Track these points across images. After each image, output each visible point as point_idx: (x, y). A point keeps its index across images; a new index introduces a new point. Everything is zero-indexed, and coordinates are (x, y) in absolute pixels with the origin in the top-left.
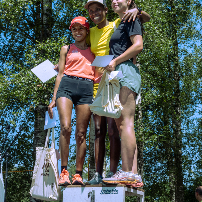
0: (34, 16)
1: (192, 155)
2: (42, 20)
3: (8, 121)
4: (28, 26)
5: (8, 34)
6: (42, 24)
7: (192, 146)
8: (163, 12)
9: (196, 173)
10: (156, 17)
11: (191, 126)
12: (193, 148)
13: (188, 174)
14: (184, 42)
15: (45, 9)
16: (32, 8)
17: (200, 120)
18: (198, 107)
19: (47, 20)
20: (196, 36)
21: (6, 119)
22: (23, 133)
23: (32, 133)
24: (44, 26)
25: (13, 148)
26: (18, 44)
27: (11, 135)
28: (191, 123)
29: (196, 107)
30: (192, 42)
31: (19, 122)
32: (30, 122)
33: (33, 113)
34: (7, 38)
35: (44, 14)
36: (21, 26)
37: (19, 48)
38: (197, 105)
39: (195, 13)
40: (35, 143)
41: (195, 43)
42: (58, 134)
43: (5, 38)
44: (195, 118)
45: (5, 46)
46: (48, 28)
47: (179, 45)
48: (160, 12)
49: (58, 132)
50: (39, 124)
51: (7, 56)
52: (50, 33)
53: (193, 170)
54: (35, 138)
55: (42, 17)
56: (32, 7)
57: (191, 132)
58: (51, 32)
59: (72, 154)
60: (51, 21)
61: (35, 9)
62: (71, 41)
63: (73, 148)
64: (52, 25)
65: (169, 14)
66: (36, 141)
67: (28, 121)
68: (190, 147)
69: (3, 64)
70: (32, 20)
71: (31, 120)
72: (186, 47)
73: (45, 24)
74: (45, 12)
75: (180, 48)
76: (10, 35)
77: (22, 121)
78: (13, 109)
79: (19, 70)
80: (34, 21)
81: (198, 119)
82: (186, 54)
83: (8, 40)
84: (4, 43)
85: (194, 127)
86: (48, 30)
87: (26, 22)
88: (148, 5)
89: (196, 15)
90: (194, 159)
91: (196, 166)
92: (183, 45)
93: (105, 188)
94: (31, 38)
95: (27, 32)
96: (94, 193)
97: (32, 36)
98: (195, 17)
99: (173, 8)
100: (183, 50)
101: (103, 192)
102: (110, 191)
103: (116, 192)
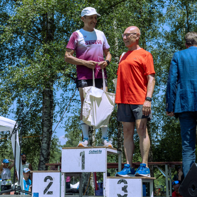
0: (41, 24)
1: (158, 123)
2: (47, 27)
4: (36, 31)
5: (22, 37)
6: (47, 30)
7: (158, 116)
8: (135, 20)
10: (130, 23)
11: (157, 101)
12: (158, 117)
13: (155, 136)
14: (151, 41)
15: (48, 19)
16: (40, 19)
17: (163, 97)
19: (50, 27)
20: (159, 36)
21: (22, 99)
22: (34, 108)
23: (41, 108)
24: (48, 31)
25: (27, 120)
26: (30, 44)
27: (26, 110)
28: (156, 99)
29: (160, 87)
30: (156, 41)
31: (31, 100)
32: (39, 101)
33: (41, 94)
34: (22, 40)
36: (32, 31)
37: (31, 47)
38: (161, 86)
39: (158, 20)
40: (43, 116)
41: (158, 41)
42: (60, 108)
43: (20, 41)
44: (160, 95)
45: (21, 46)
46: (51, 32)
47: (147, 43)
48: (132, 20)
49: (60, 107)
50: (46, 102)
52: (53, 36)
53: (159, 133)
54: (43, 112)
55: (47, 24)
57: (157, 106)
58: (54, 35)
59: (70, 123)
60: (53, 27)
63: (71, 119)
64: (54, 30)
65: (139, 20)
66: (43, 114)
67: (38, 100)
69: (19, 59)
70: (40, 26)
71: (40, 99)
72: (152, 44)
73: (49, 30)
74: (49, 21)
75: (147, 45)
77: (33, 100)
78: (27, 91)
79: (30, 63)
80: (41, 27)
82: (152, 50)
83: (22, 41)
84: (20, 44)
85: (159, 102)
87: (35, 28)
88: (124, 15)
89: (159, 21)
90: (159, 125)
91: (161, 131)
92: (150, 43)
93: (93, 149)
94: (39, 40)
95: (36, 36)
96: (84, 153)
97: (40, 38)
98: (158, 22)
99: (142, 16)
100: (149, 47)
101: (91, 152)
102: (96, 151)
103: (100, 152)
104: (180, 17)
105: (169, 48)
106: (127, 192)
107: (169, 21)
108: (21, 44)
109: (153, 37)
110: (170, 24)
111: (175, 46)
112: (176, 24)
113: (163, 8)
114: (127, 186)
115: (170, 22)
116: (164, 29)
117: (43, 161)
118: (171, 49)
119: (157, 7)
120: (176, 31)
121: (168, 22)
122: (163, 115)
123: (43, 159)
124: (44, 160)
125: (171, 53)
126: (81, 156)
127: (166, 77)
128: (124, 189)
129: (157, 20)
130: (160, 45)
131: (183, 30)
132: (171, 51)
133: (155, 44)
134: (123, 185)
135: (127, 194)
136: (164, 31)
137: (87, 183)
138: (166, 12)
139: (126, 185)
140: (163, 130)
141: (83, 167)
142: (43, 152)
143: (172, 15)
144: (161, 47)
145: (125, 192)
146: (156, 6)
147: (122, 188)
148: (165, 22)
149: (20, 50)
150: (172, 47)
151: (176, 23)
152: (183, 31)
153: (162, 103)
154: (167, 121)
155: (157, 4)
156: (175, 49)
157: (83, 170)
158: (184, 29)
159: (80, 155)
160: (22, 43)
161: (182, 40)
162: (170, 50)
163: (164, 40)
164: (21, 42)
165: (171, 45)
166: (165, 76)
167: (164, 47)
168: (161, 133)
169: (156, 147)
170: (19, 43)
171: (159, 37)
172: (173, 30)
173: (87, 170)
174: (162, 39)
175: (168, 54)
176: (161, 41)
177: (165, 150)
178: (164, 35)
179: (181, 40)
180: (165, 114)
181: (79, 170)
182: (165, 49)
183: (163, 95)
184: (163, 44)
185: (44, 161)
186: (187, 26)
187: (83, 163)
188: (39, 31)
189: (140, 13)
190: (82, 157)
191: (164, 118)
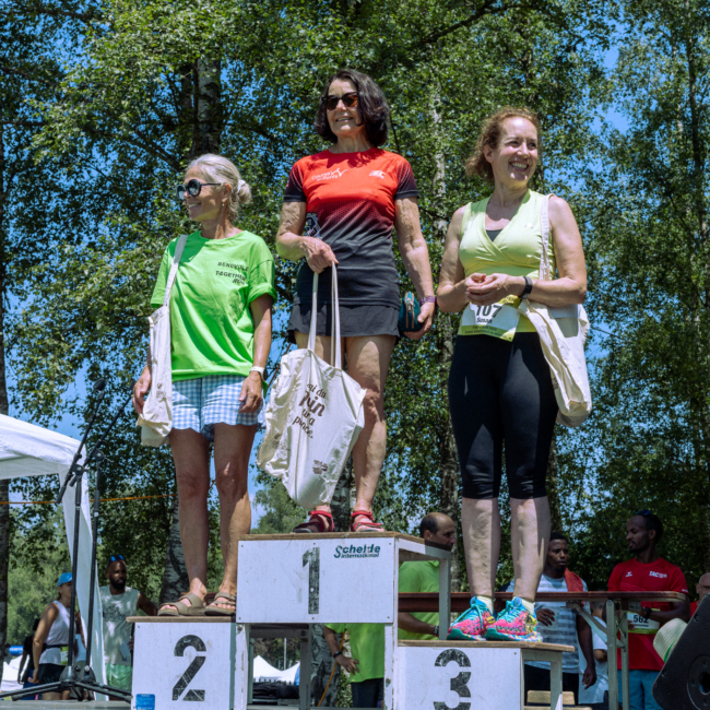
0: (175, 103)
1: (584, 454)
2: (196, 112)
3: (110, 368)
4: (158, 127)
5: (110, 147)
6: (196, 121)
7: (583, 429)
9: (595, 499)
10: (489, 102)
12: (586, 435)
13: (574, 502)
14: (561, 165)
15: (202, 83)
16: (171, 82)
17: (604, 364)
18: (597, 329)
19: (208, 113)
20: (590, 149)
21: (106, 364)
24: (200, 126)
25: (123, 437)
26: (135, 173)
29: (593, 330)
30: (580, 165)
34: (107, 159)
35: (200, 95)
36: (142, 128)
37: (138, 184)
38: (595, 324)
39: (587, 91)
41: (588, 167)
43: (102, 160)
45: (103, 179)
46: (211, 131)
47: (547, 172)
48: (497, 91)
51: (107, 203)
52: (216, 145)
53: (587, 491)
55: (196, 104)
56: (168, 79)
58: (219, 142)
60: (219, 114)
61: (178, 84)
62: (272, 163)
64: (221, 126)
65: (521, 93)
68: (577, 432)
69: (96, 224)
70: (171, 110)
72: (564, 178)
73: (202, 122)
74: (204, 90)
75: (549, 180)
76: (115, 149)
78: (123, 339)
79: (134, 237)
80: (175, 114)
81: (600, 362)
84: (100, 171)
86: (208, 135)
87: (154, 116)
88: (466, 73)
89: (591, 97)
90: (590, 463)
91: (594, 482)
92: (557, 171)
93: (348, 543)
94: (169, 156)
95: (159, 143)
96: (318, 554)
97: (170, 153)
98: (587, 100)
99: (532, 79)
100: (556, 186)
101: (341, 551)
102: (359, 549)
103: (374, 553)
104: (666, 83)
105: (627, 193)
106: (469, 696)
107: (625, 95)
108: (104, 172)
109: (568, 152)
110: (631, 106)
111: (646, 185)
112: (653, 108)
113: (604, 47)
114: (469, 674)
115: (629, 98)
116: (609, 124)
117: (176, 583)
118: (632, 194)
119: (585, 44)
120: (649, 132)
121: (622, 99)
122: (602, 426)
123: (178, 577)
124: (178, 581)
125: (631, 210)
126: (308, 565)
127: (615, 292)
128: (460, 684)
129: (584, 91)
130: (595, 182)
131: (677, 128)
132: (634, 202)
133: (576, 178)
134: (453, 669)
135: (469, 704)
136: (609, 130)
137: (330, 663)
138: (617, 66)
139: (465, 669)
140: (601, 479)
141: (314, 605)
142: (176, 554)
143: (635, 74)
144: (597, 187)
145: (461, 696)
146: (581, 40)
147: (452, 680)
148: (611, 100)
149: (99, 193)
150: (634, 187)
151: (650, 104)
152: (676, 132)
153: (600, 385)
154: (615, 450)
155: (583, 35)
156: (646, 196)
157: (315, 616)
158: (680, 125)
159: (305, 563)
160: (110, 170)
161: (672, 163)
162: (630, 199)
163: (608, 163)
164: (103, 166)
165: (631, 182)
166: (610, 290)
167: (607, 188)
168: (595, 490)
169: (576, 541)
170: (97, 169)
171: (590, 153)
172: (639, 127)
173: (327, 616)
174: (599, 161)
175: (620, 213)
176: (597, 167)
177: (607, 552)
178: (607, 144)
179: (667, 162)
180: (609, 425)
181: (298, 614)
182: (611, 195)
183: (601, 358)
184: (605, 176)
185: (178, 586)
186: (690, 115)
187: (312, 590)
188: (169, 124)
189: (525, 66)
190: (311, 568)
191: (604, 437)
